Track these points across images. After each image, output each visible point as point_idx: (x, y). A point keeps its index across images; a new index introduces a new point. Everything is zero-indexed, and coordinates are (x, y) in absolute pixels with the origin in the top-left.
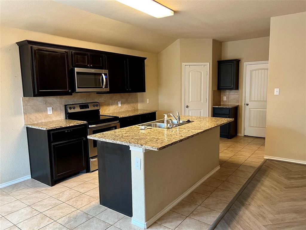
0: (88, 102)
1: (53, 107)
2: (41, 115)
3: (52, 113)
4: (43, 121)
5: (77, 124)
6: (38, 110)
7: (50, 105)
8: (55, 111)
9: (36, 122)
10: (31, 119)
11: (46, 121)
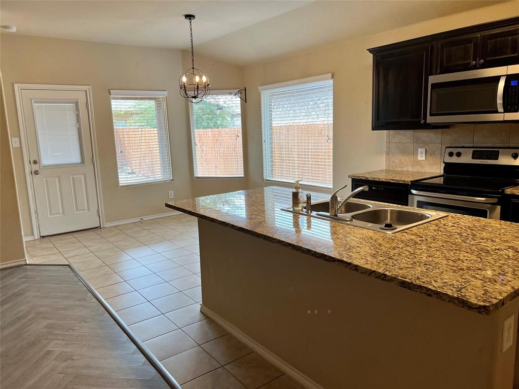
0: (498, 145)
1: (428, 149)
2: (408, 160)
3: (424, 159)
4: (410, 169)
5: (392, 181)
6: (404, 152)
7: (423, 144)
8: (431, 155)
9: (399, 169)
10: (393, 162)
11: (414, 170)
